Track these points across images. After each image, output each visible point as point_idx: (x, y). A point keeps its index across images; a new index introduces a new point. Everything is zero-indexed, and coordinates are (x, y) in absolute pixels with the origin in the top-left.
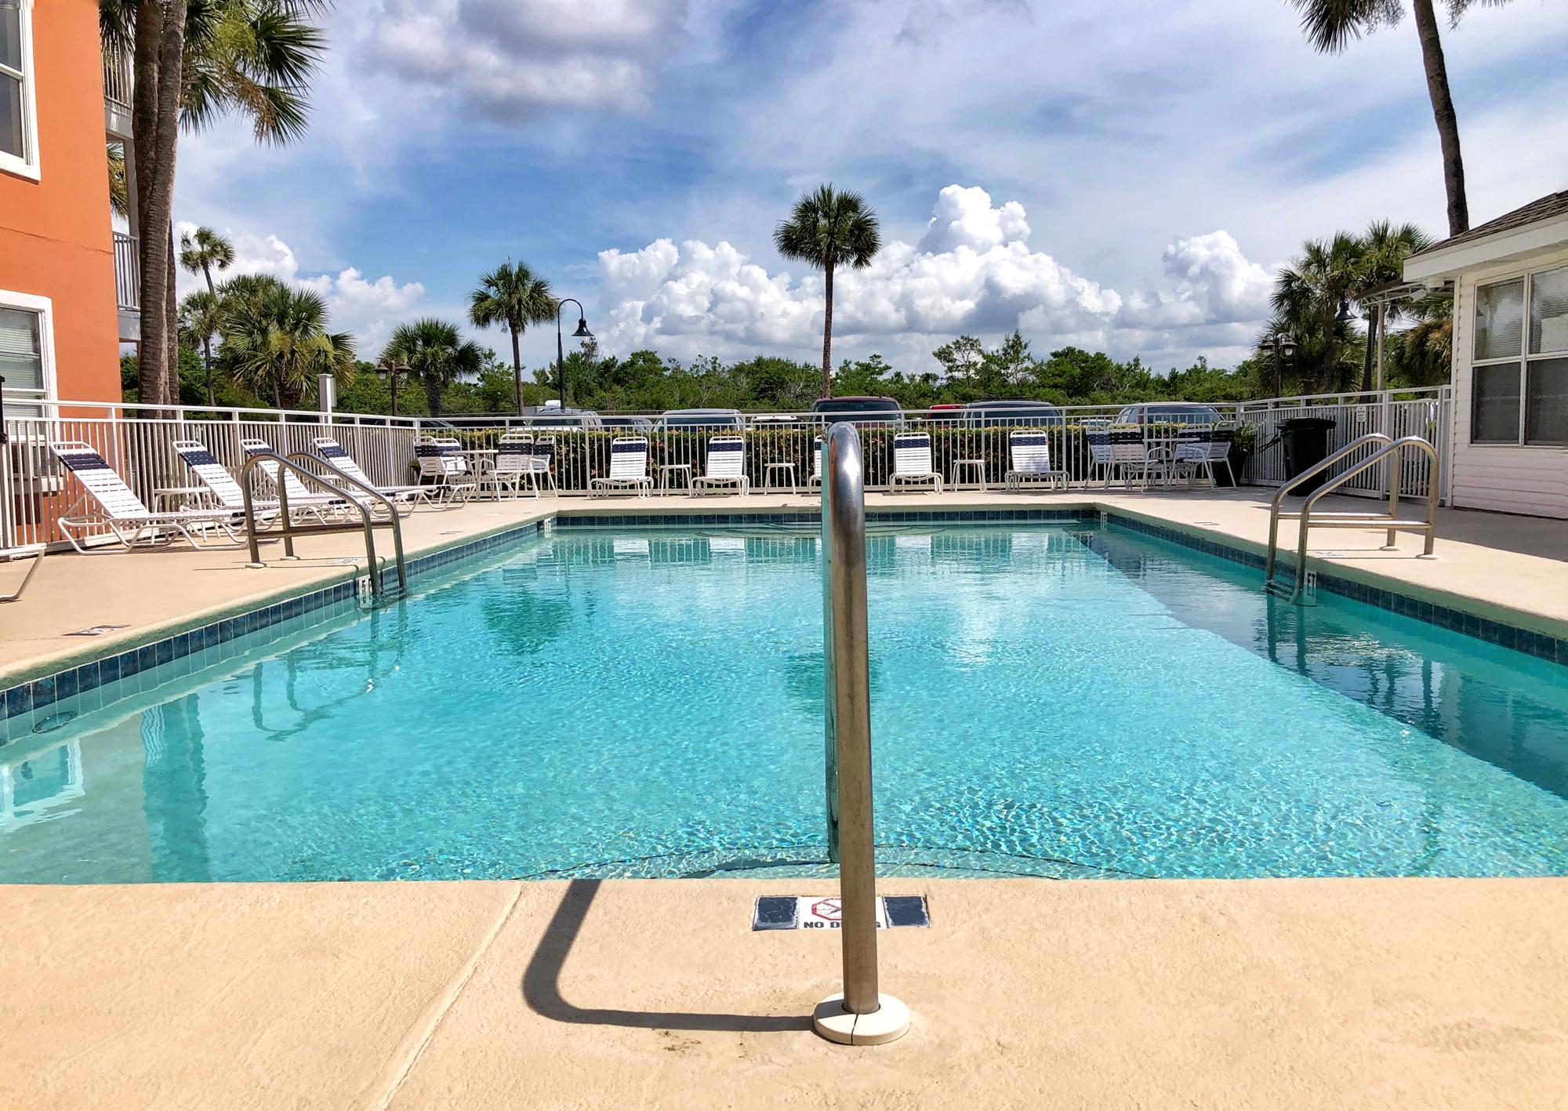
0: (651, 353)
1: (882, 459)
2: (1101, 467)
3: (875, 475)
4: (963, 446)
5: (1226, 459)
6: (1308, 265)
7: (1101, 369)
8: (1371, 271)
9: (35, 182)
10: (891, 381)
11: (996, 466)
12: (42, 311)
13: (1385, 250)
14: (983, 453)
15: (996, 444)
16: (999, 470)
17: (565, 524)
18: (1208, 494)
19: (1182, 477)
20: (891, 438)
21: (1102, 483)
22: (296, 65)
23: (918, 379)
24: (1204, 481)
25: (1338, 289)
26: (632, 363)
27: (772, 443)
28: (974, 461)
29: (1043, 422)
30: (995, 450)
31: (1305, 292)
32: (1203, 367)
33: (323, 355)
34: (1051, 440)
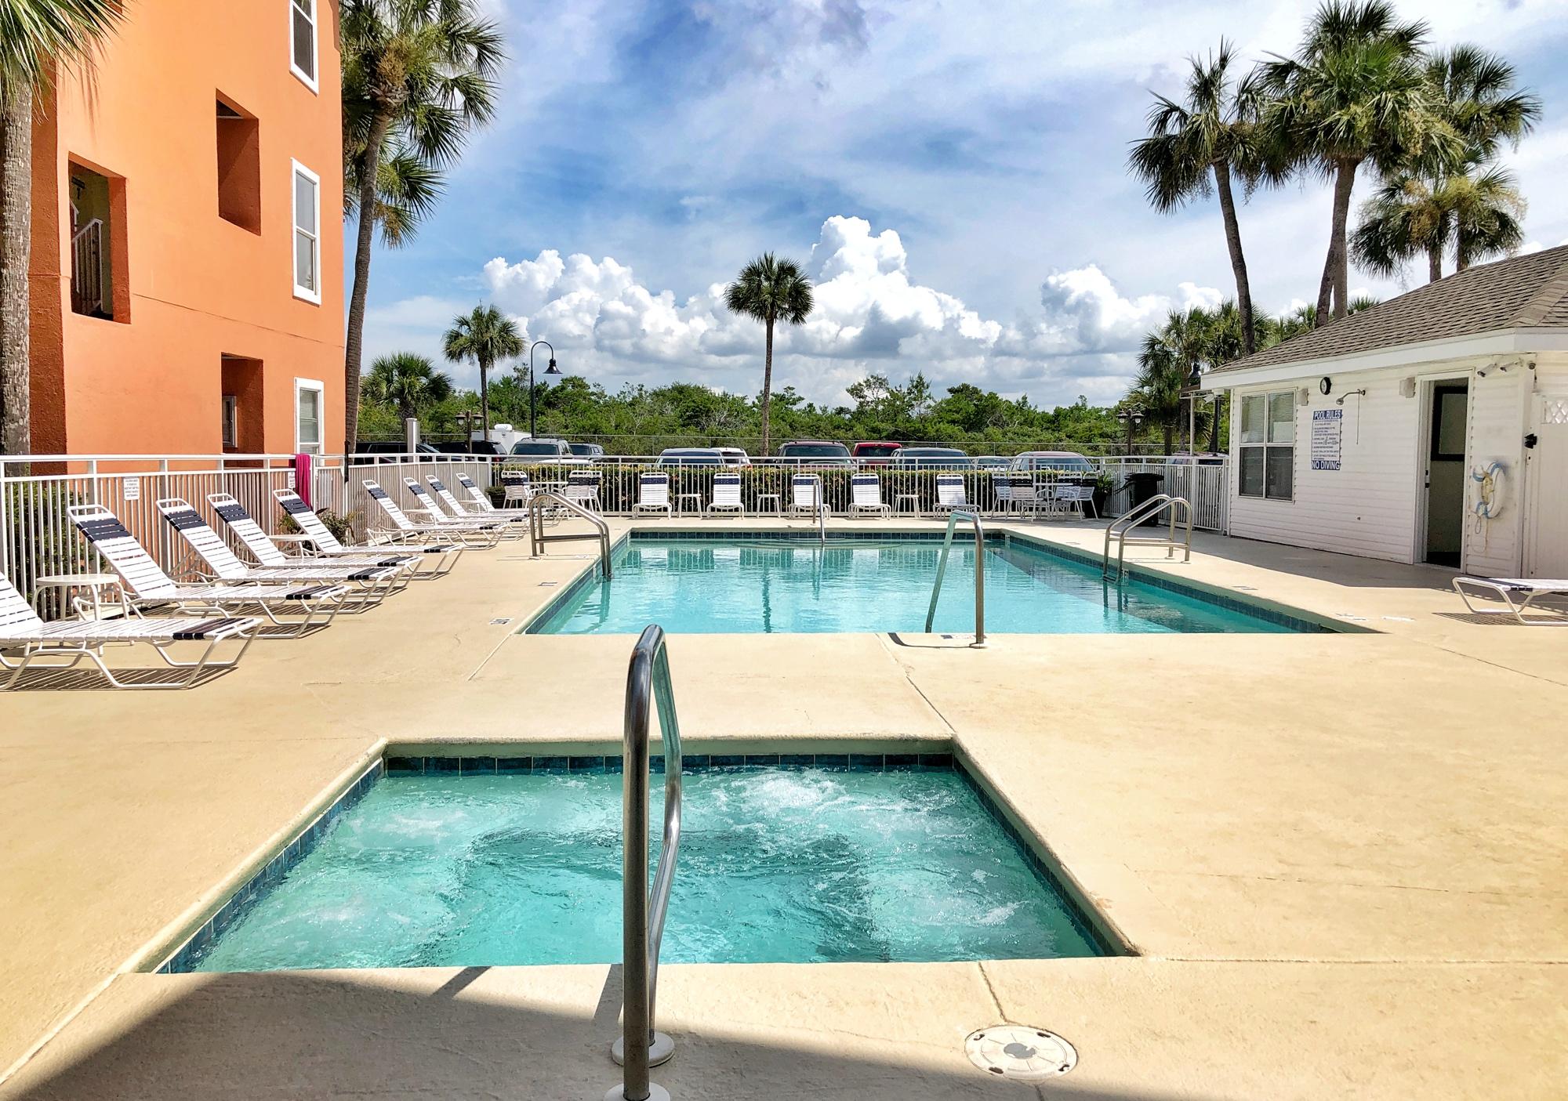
0: (580, 379)
1: (843, 492)
2: (1002, 502)
3: (837, 504)
4: (902, 484)
5: (1091, 499)
6: (1168, 331)
7: (994, 407)
8: (1219, 338)
9: (318, 306)
10: (804, 411)
11: (926, 499)
12: (319, 391)
13: (1230, 321)
14: (916, 489)
15: (925, 483)
16: (929, 502)
17: (637, 537)
18: (1077, 524)
19: (1060, 510)
20: (849, 477)
21: (1004, 513)
22: (427, 198)
23: (829, 410)
24: (1076, 514)
25: (1193, 351)
26: (563, 388)
27: (761, 479)
28: (910, 496)
29: (961, 467)
30: (926, 487)
31: (1167, 355)
32: (1084, 405)
34: (966, 481)
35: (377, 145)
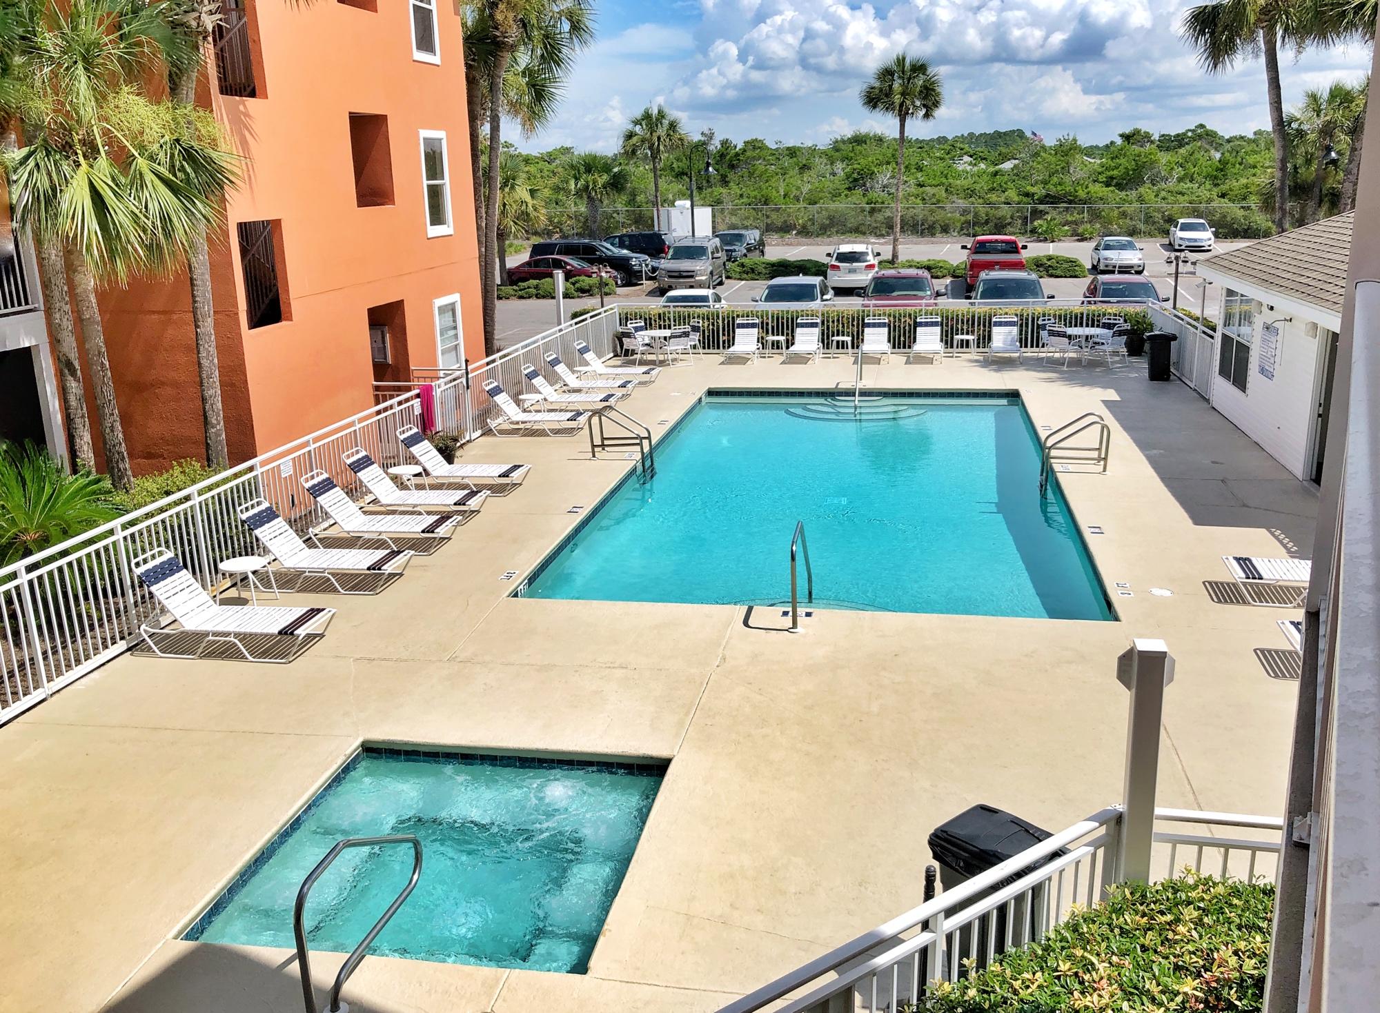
0: (759, 140)
1: (910, 332)
3: (905, 342)
9: (449, 238)
12: (456, 302)
14: (976, 328)
16: (987, 339)
20: (916, 320)
28: (967, 337)
30: (984, 326)
33: (524, 204)
34: (1022, 320)
35: (500, 77)
